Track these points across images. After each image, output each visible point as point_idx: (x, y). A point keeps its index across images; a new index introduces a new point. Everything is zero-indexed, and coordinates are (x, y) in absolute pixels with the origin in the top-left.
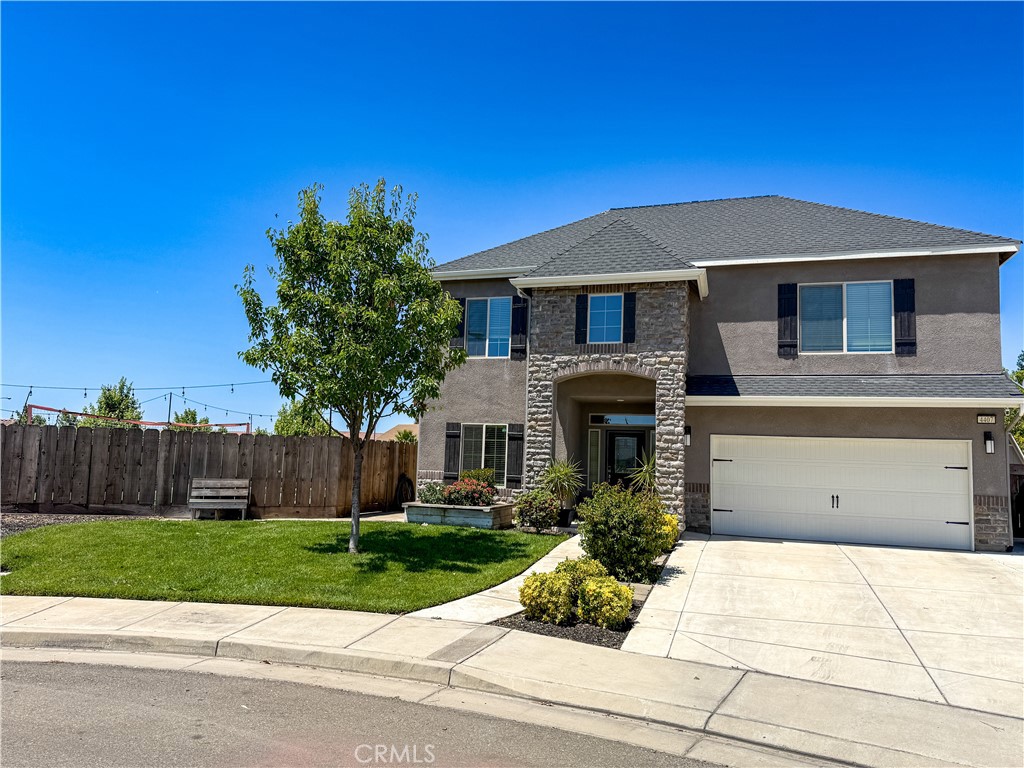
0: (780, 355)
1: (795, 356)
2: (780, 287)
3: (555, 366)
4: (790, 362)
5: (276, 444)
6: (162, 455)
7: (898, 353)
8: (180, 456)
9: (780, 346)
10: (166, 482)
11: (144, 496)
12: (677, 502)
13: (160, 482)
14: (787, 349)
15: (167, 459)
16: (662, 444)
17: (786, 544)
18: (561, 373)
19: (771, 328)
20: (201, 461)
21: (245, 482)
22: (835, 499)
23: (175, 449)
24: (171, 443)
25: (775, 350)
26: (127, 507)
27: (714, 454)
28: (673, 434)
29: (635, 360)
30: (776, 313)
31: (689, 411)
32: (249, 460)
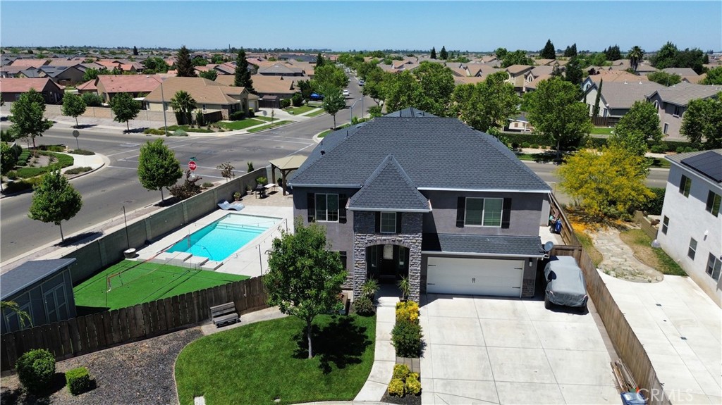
0: (457, 226)
1: (463, 226)
2: (459, 198)
3: (366, 241)
4: (460, 229)
5: (242, 284)
6: (195, 302)
7: (502, 227)
8: (203, 300)
9: (457, 222)
10: (199, 312)
11: (191, 320)
12: (417, 295)
13: (196, 312)
14: (460, 224)
15: (198, 303)
16: (411, 274)
17: (455, 299)
18: (369, 245)
19: (455, 211)
20: (212, 299)
21: (232, 303)
22: (474, 280)
23: (200, 297)
24: (198, 296)
25: (455, 224)
26: (184, 326)
27: (429, 263)
28: (416, 270)
29: (401, 241)
30: (456, 206)
31: (422, 255)
32: (231, 294)
